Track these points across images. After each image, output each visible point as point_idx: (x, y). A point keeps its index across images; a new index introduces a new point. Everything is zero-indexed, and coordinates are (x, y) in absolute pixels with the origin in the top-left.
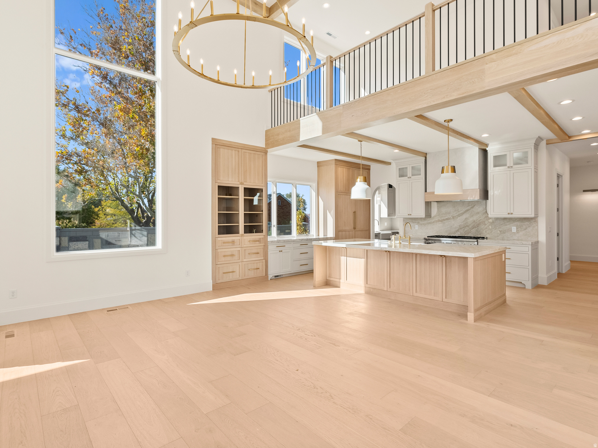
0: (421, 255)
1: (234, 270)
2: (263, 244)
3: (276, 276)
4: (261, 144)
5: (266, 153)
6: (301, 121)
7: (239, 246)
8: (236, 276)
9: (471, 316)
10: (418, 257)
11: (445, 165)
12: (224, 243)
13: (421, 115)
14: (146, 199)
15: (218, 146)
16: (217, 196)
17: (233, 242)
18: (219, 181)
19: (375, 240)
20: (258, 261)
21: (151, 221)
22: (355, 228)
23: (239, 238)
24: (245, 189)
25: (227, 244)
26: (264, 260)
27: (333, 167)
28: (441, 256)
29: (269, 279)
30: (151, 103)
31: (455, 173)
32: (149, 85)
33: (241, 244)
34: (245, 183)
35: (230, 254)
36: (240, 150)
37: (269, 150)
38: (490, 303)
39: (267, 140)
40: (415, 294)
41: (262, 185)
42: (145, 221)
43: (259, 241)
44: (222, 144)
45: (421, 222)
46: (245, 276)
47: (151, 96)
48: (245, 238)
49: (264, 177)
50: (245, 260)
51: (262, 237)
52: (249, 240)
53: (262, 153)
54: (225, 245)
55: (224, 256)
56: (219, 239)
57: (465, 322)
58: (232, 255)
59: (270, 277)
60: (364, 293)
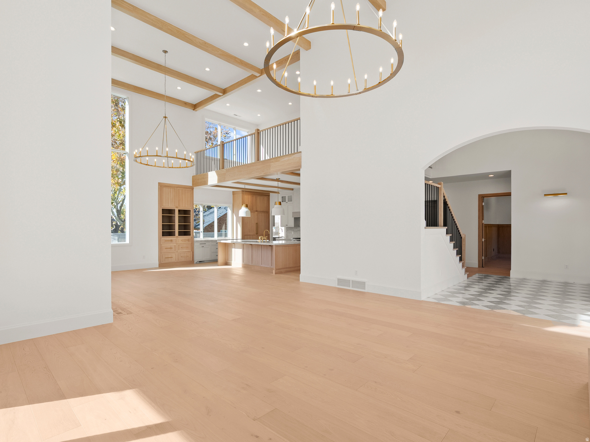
0: (263, 245)
1: (172, 257)
2: (190, 242)
3: (200, 262)
4: (190, 184)
5: (193, 189)
6: (209, 174)
7: (175, 243)
8: (173, 260)
9: (274, 271)
10: (262, 246)
11: (276, 201)
12: (166, 241)
13: (263, 178)
14: (115, 209)
15: (162, 187)
16: (161, 215)
17: (171, 241)
18: (162, 206)
19: (273, 241)
20: (187, 252)
21: (120, 229)
22: (257, 234)
23: (175, 238)
24: (179, 211)
25: (167, 242)
26: (191, 252)
27: (241, 195)
28: (270, 246)
29: (195, 263)
30: (120, 132)
31: (281, 205)
32: (119, 117)
33: (176, 242)
34: (179, 207)
35: (170, 247)
36: (176, 188)
37: (194, 187)
38: (291, 268)
39: (193, 182)
40: (261, 266)
41: (190, 208)
42: (114, 229)
43: (188, 240)
44: (165, 186)
45: (295, 230)
46: (179, 260)
47: (120, 126)
48: (179, 238)
49: (191, 203)
50: (179, 251)
51: (190, 238)
52: (181, 240)
53: (191, 189)
54: (166, 242)
55: (166, 248)
56: (163, 239)
57: (272, 274)
58: (171, 248)
59: (195, 262)
60: (240, 268)
